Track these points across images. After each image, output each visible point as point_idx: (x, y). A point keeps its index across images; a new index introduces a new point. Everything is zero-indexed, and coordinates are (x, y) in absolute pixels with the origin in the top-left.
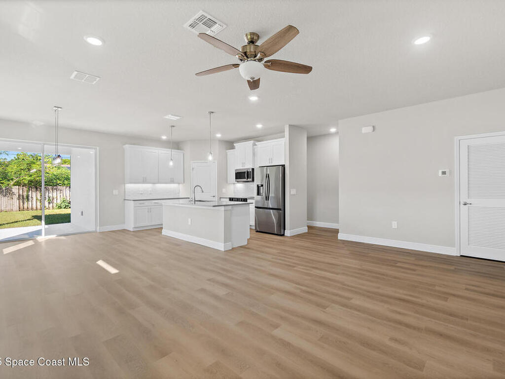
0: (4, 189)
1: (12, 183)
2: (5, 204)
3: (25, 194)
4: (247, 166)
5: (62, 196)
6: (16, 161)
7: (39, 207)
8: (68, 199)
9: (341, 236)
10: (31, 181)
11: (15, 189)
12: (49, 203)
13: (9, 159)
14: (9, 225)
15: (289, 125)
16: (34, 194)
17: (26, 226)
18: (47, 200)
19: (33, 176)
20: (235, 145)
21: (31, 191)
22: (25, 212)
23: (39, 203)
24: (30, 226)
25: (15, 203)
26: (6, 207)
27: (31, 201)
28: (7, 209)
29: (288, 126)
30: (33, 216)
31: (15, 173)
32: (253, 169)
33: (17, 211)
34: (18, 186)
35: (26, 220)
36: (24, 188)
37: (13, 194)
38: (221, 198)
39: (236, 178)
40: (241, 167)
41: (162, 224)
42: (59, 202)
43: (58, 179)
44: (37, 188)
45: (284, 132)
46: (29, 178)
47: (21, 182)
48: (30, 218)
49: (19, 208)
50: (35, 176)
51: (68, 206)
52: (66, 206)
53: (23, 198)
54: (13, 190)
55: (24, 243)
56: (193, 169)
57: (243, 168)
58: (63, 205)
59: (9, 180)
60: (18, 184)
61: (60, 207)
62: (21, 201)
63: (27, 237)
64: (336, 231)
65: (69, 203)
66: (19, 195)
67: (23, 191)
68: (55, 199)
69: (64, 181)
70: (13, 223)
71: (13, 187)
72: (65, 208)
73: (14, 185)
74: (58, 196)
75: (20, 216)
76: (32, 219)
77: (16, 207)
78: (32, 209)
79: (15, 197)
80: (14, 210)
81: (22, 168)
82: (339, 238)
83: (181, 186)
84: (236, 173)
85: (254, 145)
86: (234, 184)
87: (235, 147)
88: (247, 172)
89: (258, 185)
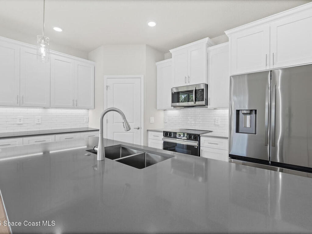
20: (171, 51)
32: (207, 86)
38: (148, 130)
39: (173, 102)
40: (181, 84)
56: (107, 87)
83: (90, 112)
84: (172, 94)
85: (208, 47)
86: (164, 110)
87: (171, 54)
88: (196, 90)
89: (238, 112)
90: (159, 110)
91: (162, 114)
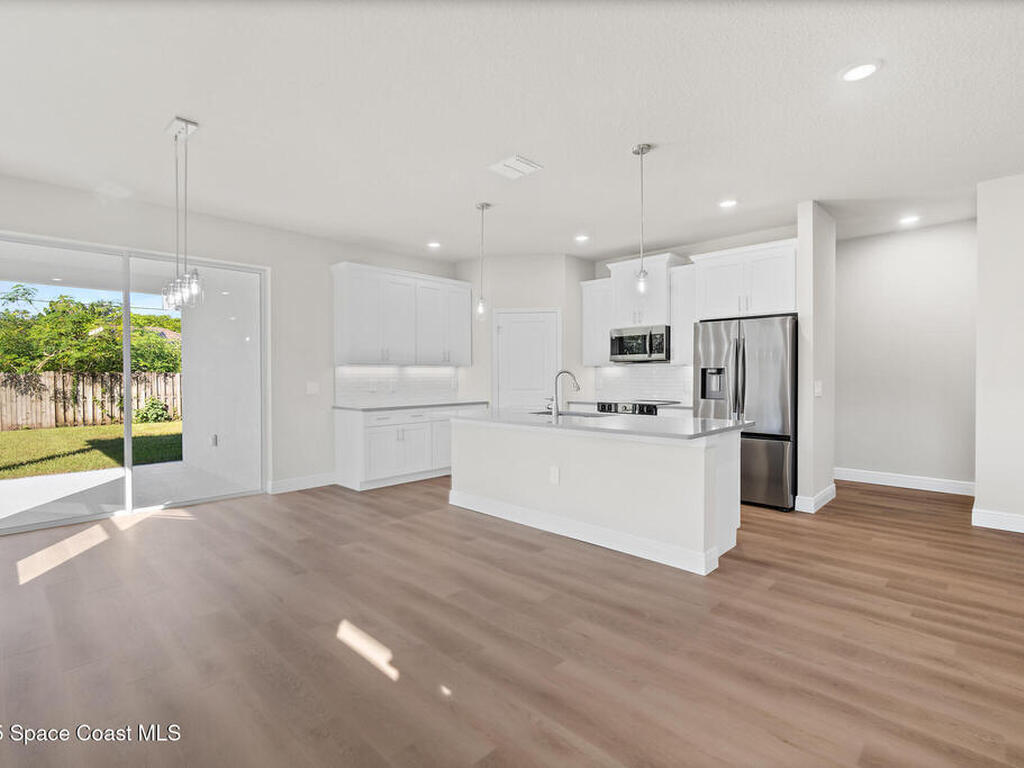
0: (22, 377)
1: (40, 364)
2: (24, 413)
3: (69, 388)
4: (649, 321)
5: (149, 394)
6: (50, 317)
7: (99, 418)
8: (163, 401)
9: (980, 518)
10: (80, 361)
11: (47, 379)
12: (122, 409)
13: (34, 312)
14: (34, 466)
15: (815, 202)
16: (89, 390)
17: (75, 471)
18: (116, 403)
19: (85, 351)
20: (609, 266)
21: (81, 383)
22: (70, 430)
23: (99, 411)
24: (87, 469)
25: (48, 409)
26: (27, 419)
27: (81, 404)
28: (29, 421)
29: (810, 205)
30: (90, 442)
31: (47, 343)
32: (668, 329)
33: (51, 427)
34: (52, 373)
35: (74, 453)
36: (67, 375)
37: (42, 388)
38: (569, 403)
39: (612, 354)
40: (632, 324)
41: (450, 468)
42: (143, 406)
43: (142, 356)
44: (94, 377)
45: (794, 222)
46: (78, 355)
47: (60, 362)
48: (82, 447)
49: (56, 421)
50: (92, 348)
51: (162, 416)
52: (158, 416)
53: (64, 398)
54: (43, 380)
55: (79, 536)
56: (499, 328)
57: (638, 325)
58: (152, 414)
59: (33, 359)
60: (53, 366)
61: (145, 419)
62: (60, 404)
63: (87, 512)
64: (966, 503)
65: (166, 409)
66: (56, 392)
67: (65, 383)
68: (135, 401)
69: (153, 360)
70: (42, 460)
71: (42, 374)
72: (156, 420)
73: (45, 369)
74: (141, 394)
75: (60, 442)
76: (88, 450)
77: (48, 418)
78: (85, 422)
79: (48, 395)
80: (44, 425)
81: (63, 331)
82: (974, 524)
83: (462, 371)
84: (612, 340)
85: (671, 266)
86: (596, 367)
87: (609, 271)
88: (651, 335)
89: (704, 371)
90: (586, 367)
91: (591, 374)
